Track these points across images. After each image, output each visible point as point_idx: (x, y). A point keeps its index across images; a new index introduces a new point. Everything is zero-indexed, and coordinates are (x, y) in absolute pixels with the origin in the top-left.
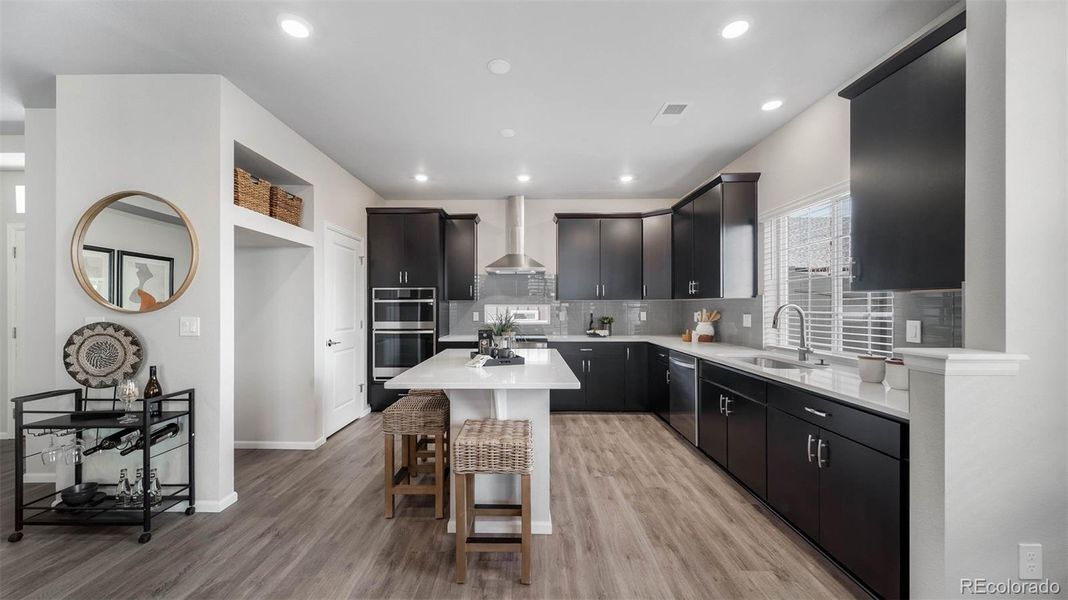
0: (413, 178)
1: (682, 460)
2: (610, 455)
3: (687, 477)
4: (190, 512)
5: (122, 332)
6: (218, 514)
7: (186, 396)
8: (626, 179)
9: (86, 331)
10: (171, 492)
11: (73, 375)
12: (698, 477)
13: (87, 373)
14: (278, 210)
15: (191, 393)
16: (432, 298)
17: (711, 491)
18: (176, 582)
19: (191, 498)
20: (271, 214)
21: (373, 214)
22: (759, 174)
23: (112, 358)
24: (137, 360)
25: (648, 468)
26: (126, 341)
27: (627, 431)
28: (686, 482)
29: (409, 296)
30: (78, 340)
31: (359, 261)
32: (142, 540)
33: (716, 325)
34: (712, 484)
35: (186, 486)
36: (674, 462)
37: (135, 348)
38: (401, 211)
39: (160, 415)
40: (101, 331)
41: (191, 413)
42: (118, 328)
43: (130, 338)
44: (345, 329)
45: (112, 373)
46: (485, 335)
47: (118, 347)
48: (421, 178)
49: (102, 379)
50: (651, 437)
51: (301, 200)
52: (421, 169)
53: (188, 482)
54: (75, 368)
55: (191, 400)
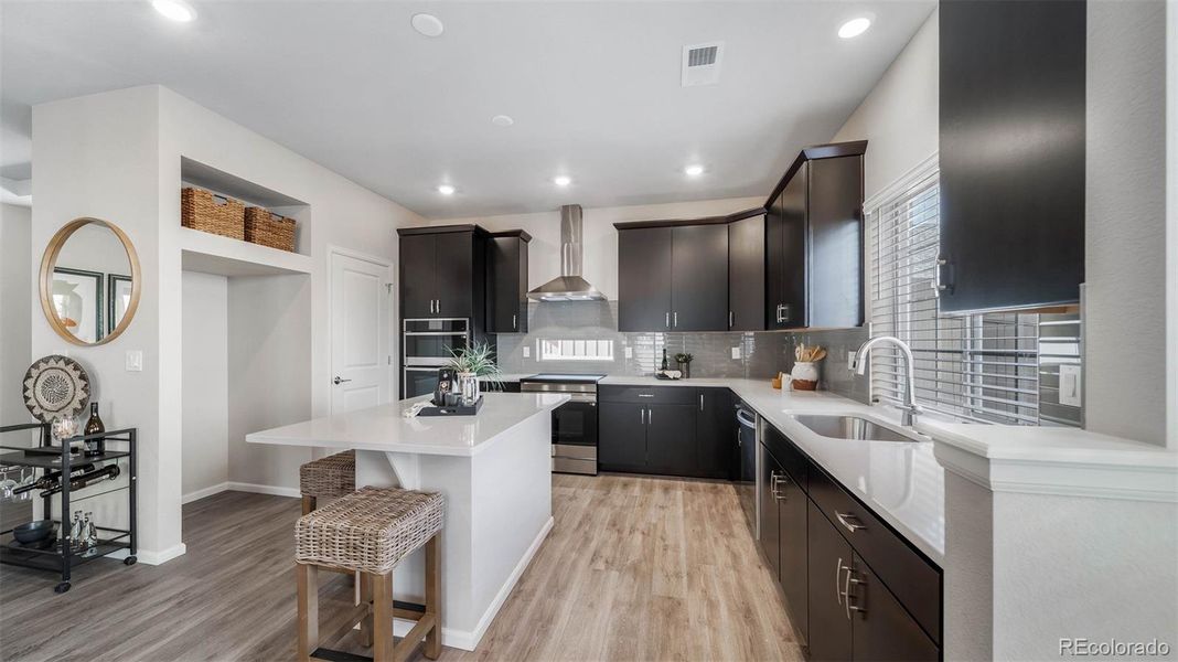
0: (437, 190)
1: (735, 557)
2: (638, 538)
3: (726, 585)
4: (130, 561)
5: (71, 366)
6: (154, 566)
7: (127, 436)
8: (694, 172)
9: (41, 364)
10: (109, 536)
11: (31, 408)
12: (742, 587)
13: (42, 408)
14: (257, 233)
15: (132, 433)
16: (465, 330)
17: (748, 614)
18: (37, 648)
19: (132, 546)
20: (248, 238)
21: (405, 235)
22: (866, 142)
23: (63, 394)
24: (85, 395)
25: (677, 563)
26: (75, 375)
27: (685, 506)
28: (718, 594)
29: (441, 328)
30: (35, 373)
31: (386, 288)
32: (57, 590)
33: (821, 366)
34: (757, 602)
35: (127, 533)
36: (722, 557)
37: (83, 383)
38: (435, 231)
39: (101, 453)
40: (55, 365)
41: (132, 454)
42: (68, 362)
43: (79, 373)
44: (361, 365)
45: (63, 408)
46: (445, 376)
47: (69, 382)
48: (446, 191)
49: (54, 414)
50: (712, 517)
51: (294, 222)
52: (446, 179)
53: (128, 529)
54: (32, 402)
55: (132, 440)
